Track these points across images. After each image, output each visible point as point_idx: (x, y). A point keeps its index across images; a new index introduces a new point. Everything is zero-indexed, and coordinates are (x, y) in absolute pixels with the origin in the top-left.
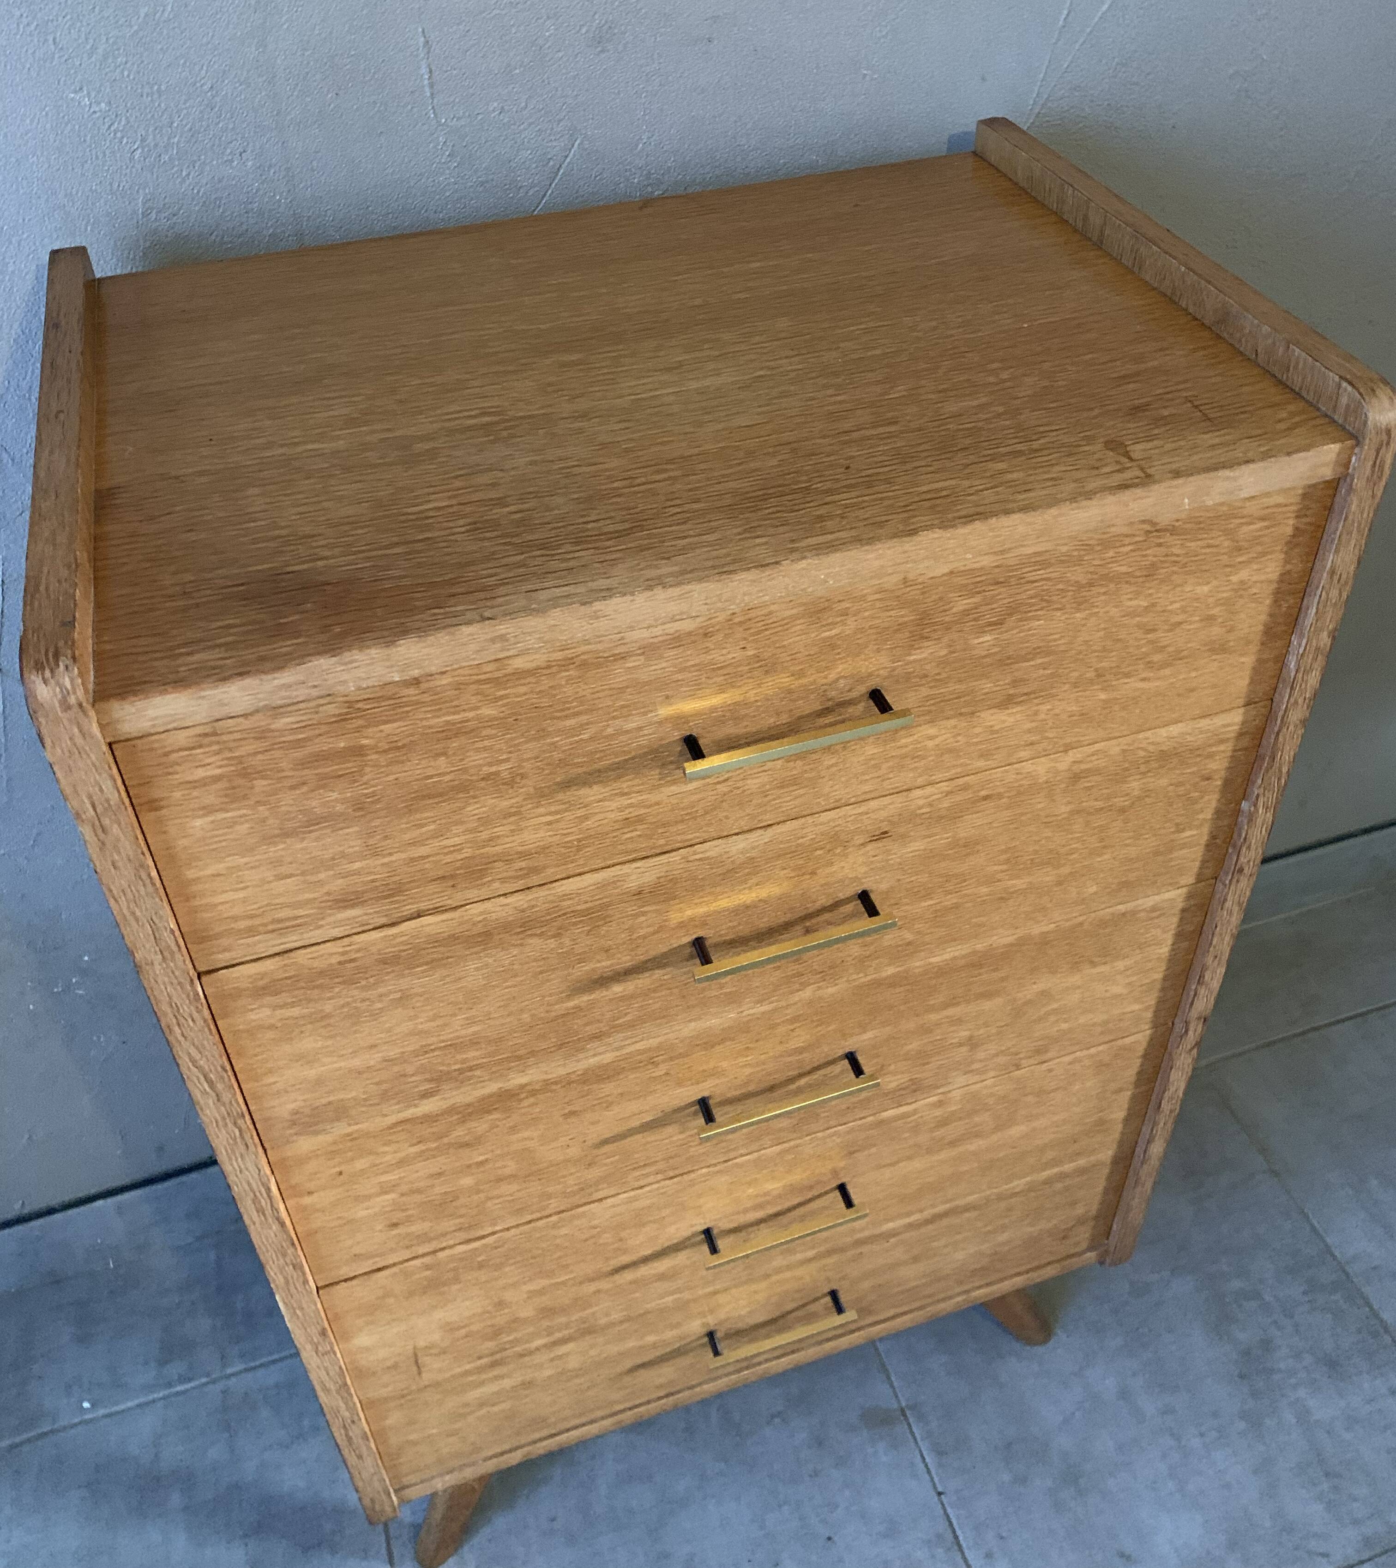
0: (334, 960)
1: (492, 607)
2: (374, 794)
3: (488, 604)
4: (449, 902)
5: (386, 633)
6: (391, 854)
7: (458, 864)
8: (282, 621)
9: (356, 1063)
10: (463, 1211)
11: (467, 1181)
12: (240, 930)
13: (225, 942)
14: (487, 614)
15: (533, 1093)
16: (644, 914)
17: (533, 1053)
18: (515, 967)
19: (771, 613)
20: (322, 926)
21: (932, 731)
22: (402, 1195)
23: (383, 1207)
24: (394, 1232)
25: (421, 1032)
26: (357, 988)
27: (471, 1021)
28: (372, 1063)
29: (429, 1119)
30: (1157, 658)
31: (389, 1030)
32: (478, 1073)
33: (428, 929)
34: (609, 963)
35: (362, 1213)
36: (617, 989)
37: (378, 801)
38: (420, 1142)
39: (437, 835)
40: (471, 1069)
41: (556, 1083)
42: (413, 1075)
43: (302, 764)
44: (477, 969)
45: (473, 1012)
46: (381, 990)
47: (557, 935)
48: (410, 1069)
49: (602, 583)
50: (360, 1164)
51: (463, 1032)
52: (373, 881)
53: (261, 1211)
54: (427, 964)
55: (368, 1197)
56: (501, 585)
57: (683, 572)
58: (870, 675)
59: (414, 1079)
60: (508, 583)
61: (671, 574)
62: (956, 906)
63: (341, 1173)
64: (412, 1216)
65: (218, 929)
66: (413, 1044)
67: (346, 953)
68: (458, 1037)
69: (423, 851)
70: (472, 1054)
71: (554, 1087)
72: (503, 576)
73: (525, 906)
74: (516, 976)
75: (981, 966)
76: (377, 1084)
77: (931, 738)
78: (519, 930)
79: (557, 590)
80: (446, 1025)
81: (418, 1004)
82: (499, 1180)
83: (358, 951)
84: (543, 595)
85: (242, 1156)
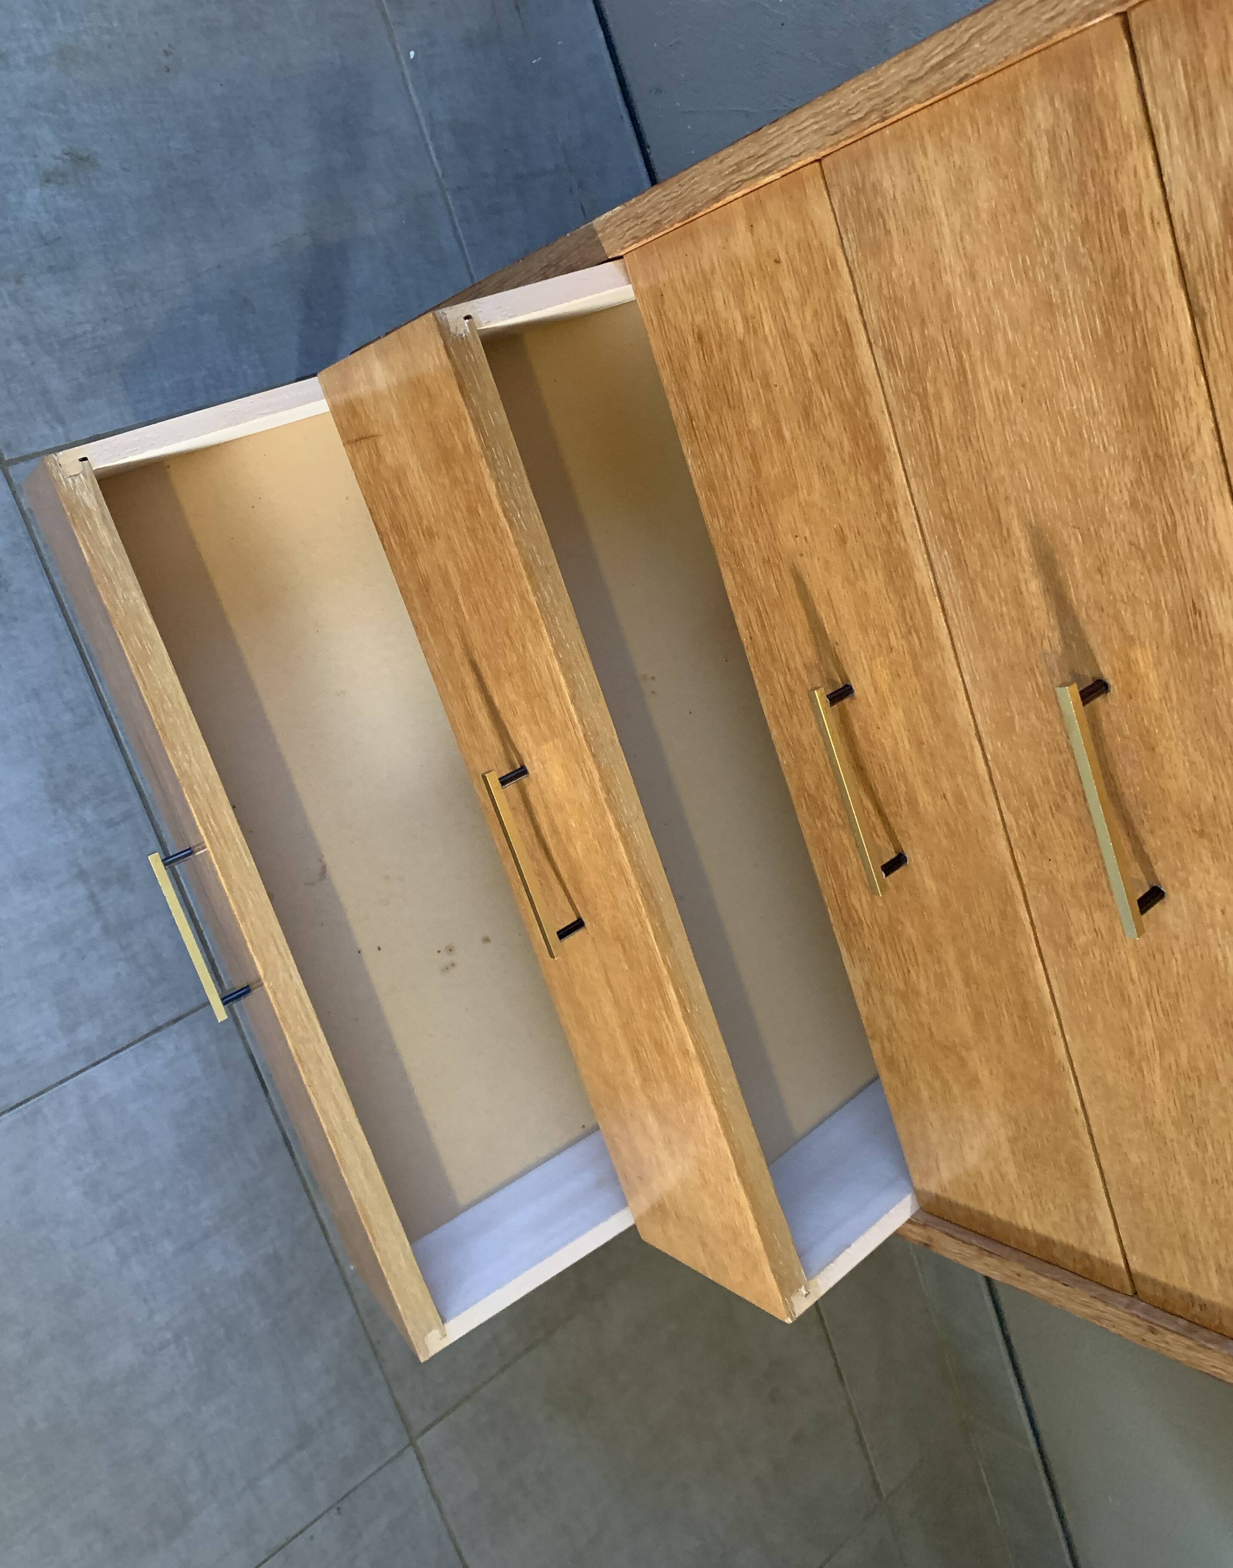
0: (1129, 204)
4: (1215, 354)
9: (949, 257)
10: (714, 419)
11: (755, 420)
12: (1200, 57)
13: (1181, 39)
15: (878, 490)
16: (1159, 619)
17: (942, 483)
18: (1087, 452)
20: (1193, 178)
22: (742, 343)
23: (726, 322)
24: (691, 340)
25: (990, 337)
26: (1074, 240)
27: (1001, 400)
28: (947, 278)
29: (850, 363)
31: (998, 292)
32: (919, 416)
33: (1169, 329)
34: (1079, 574)
35: (718, 295)
36: (1034, 586)
38: (815, 355)
40: (926, 408)
41: (890, 516)
42: (922, 334)
44: (1089, 402)
45: (1016, 403)
46: (1067, 276)
47: (1134, 503)
48: (931, 330)
50: (788, 285)
51: (985, 394)
53: (739, 167)
54: (1108, 333)
55: (741, 301)
59: (917, 336)
62: (1125, 999)
63: (777, 262)
64: (711, 359)
65: (1206, 27)
66: (971, 327)
67: (1140, 216)
68: (977, 386)
70: (948, 405)
71: (884, 516)
73: (1193, 459)
74: (1072, 454)
75: (1023, 1019)
76: (913, 288)
78: (1151, 453)
80: (999, 369)
81: (1037, 329)
82: (755, 459)
83: (1142, 235)
85: (822, 128)
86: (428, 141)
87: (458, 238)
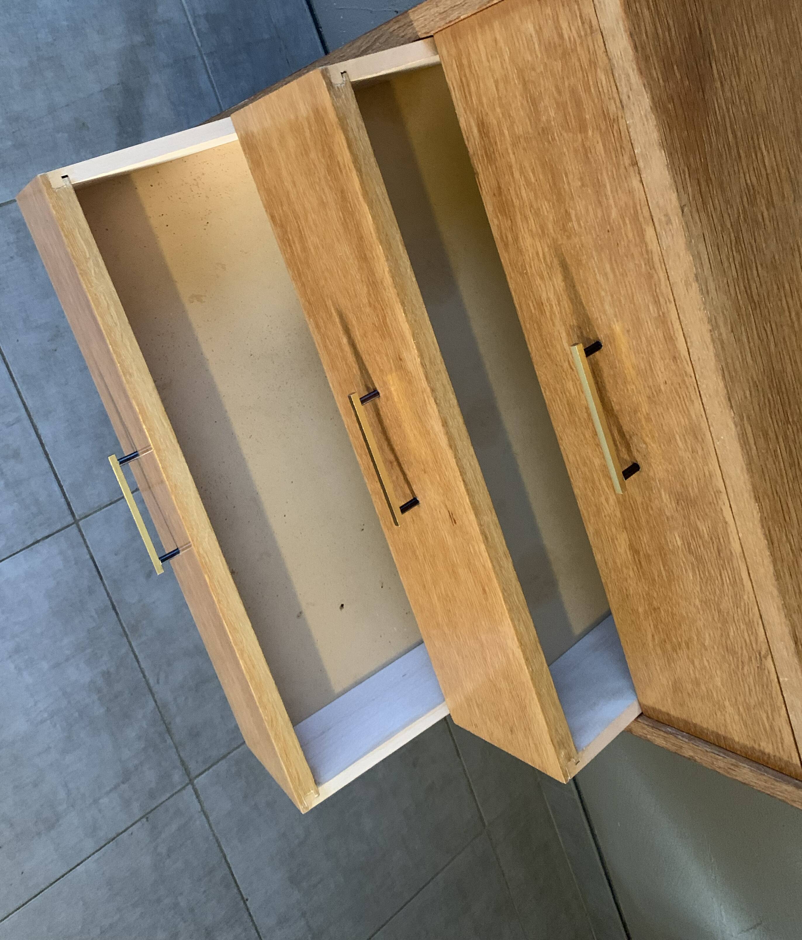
1: (691, 212)
2: (554, 139)
3: (694, 210)
5: (669, 141)
6: (514, 154)
7: (509, 197)
8: (675, 67)
14: (686, 209)
19: (692, 401)
21: (611, 501)
30: (668, 646)
37: (549, 142)
39: (528, 183)
43: (573, 91)
49: (712, 286)
52: (496, 143)
56: (708, 215)
57: (722, 342)
58: (650, 465)
60: (709, 220)
61: (720, 334)
65: (461, 44)
69: (517, 175)
72: (714, 216)
77: (607, 500)
79: (706, 256)
84: (701, 247)
86: (193, 26)
87: (211, 82)
